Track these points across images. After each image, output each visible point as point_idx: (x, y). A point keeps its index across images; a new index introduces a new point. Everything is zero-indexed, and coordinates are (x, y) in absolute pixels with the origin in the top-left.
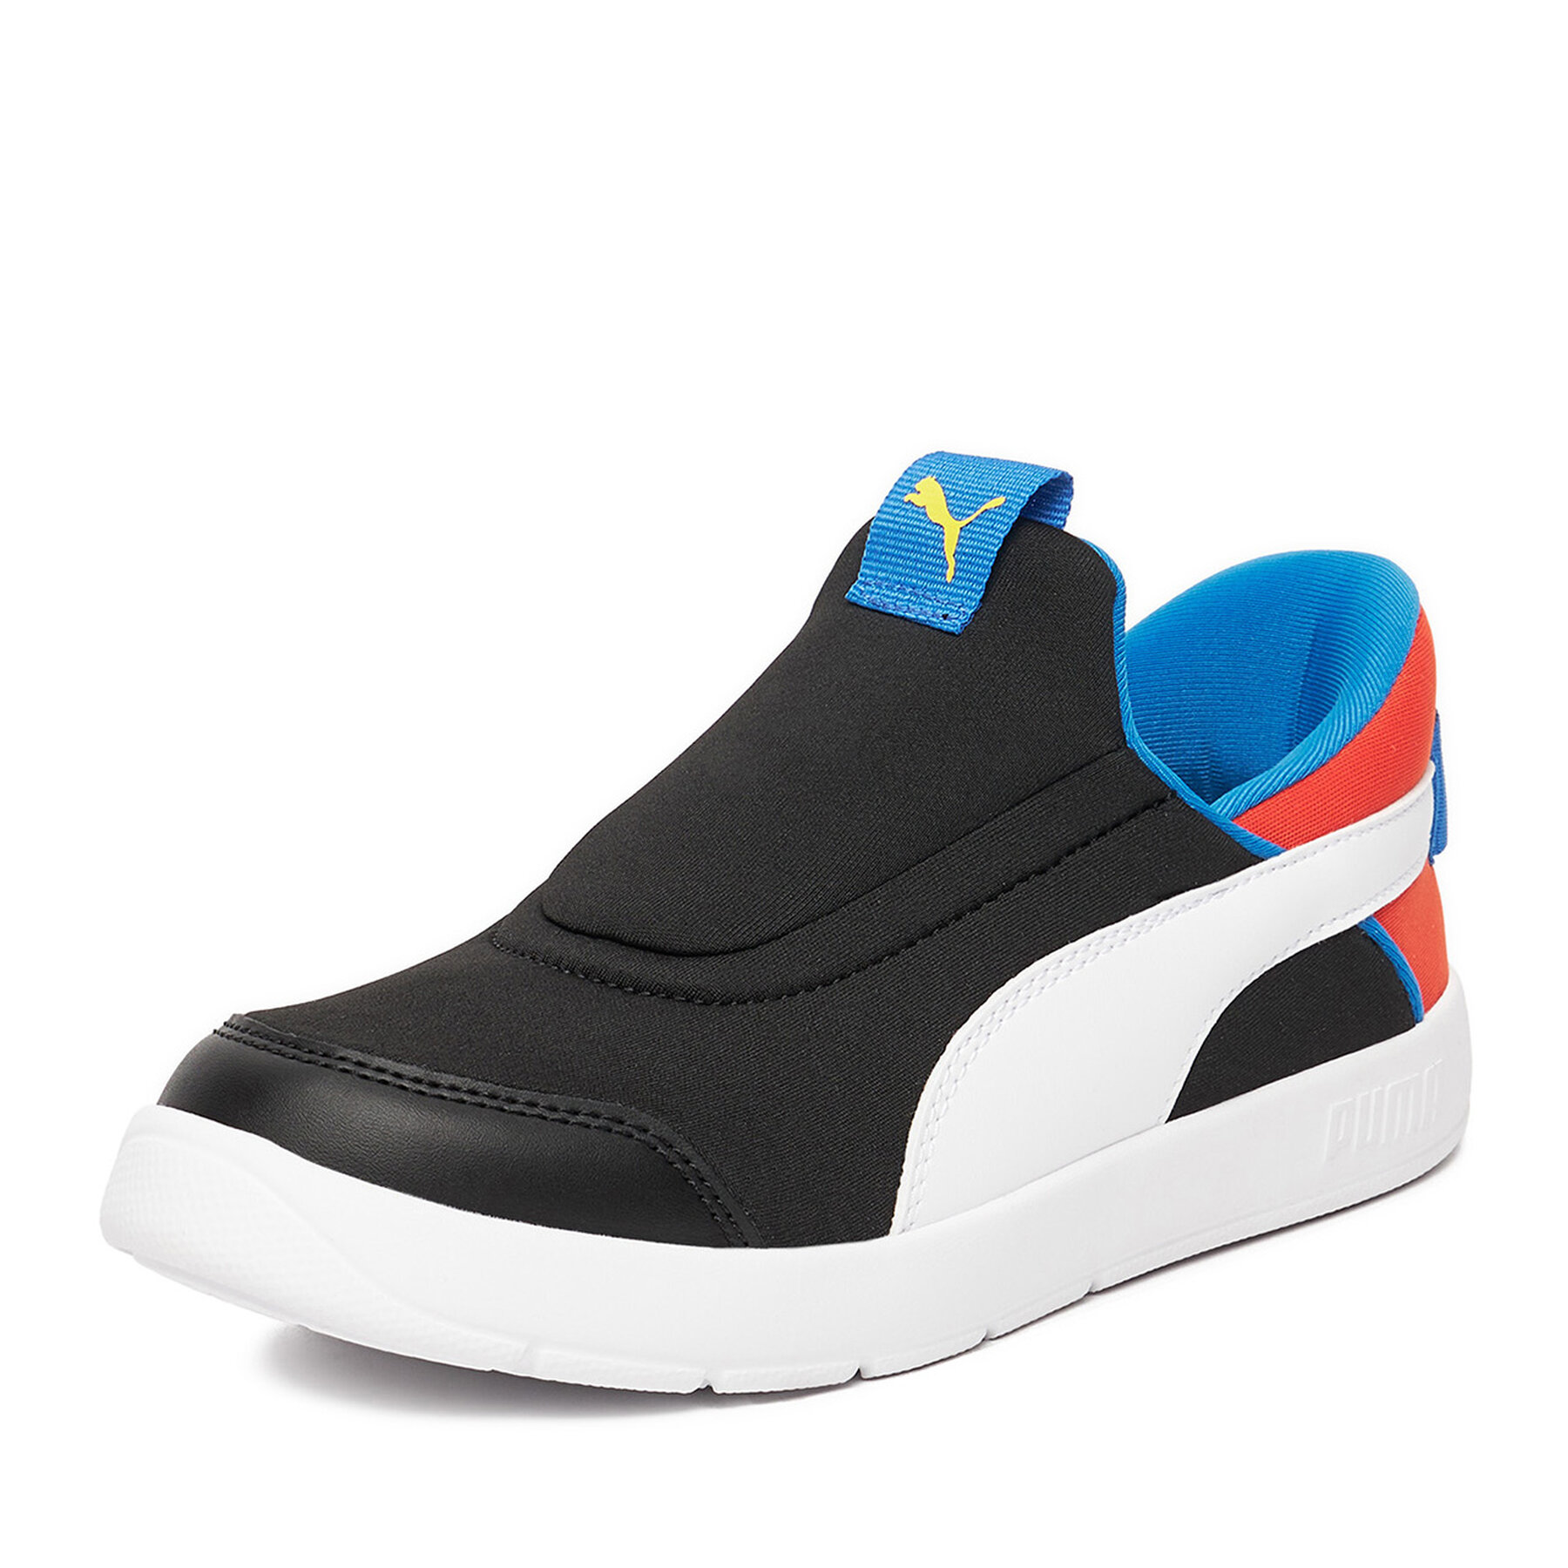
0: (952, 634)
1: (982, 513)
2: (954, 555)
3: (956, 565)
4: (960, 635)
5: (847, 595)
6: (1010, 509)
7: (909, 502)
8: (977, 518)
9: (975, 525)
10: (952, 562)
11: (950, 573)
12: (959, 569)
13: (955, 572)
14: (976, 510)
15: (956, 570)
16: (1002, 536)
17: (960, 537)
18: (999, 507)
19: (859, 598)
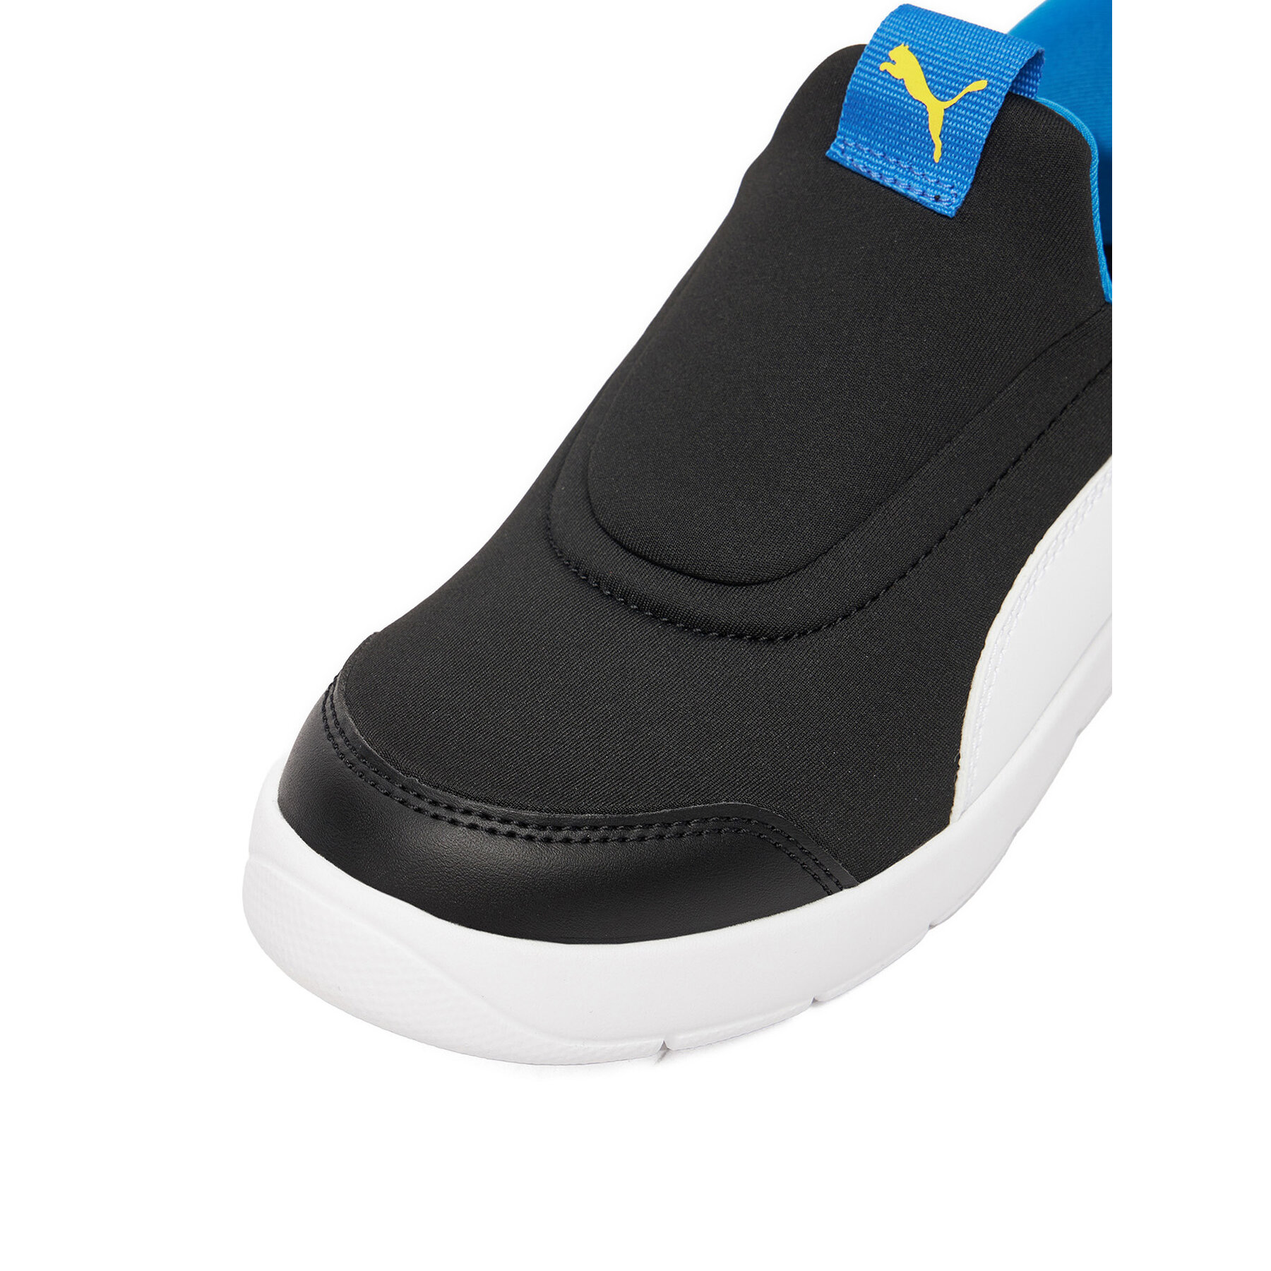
0: (946, 216)
1: (965, 95)
2: (940, 136)
3: (943, 145)
4: (953, 218)
5: (827, 152)
6: (994, 94)
7: (885, 72)
8: (960, 100)
9: (960, 107)
10: (938, 143)
11: (937, 156)
12: (946, 150)
13: (943, 152)
14: (960, 90)
15: (943, 151)
16: (990, 123)
17: (945, 118)
18: (983, 91)
19: (840, 158)
